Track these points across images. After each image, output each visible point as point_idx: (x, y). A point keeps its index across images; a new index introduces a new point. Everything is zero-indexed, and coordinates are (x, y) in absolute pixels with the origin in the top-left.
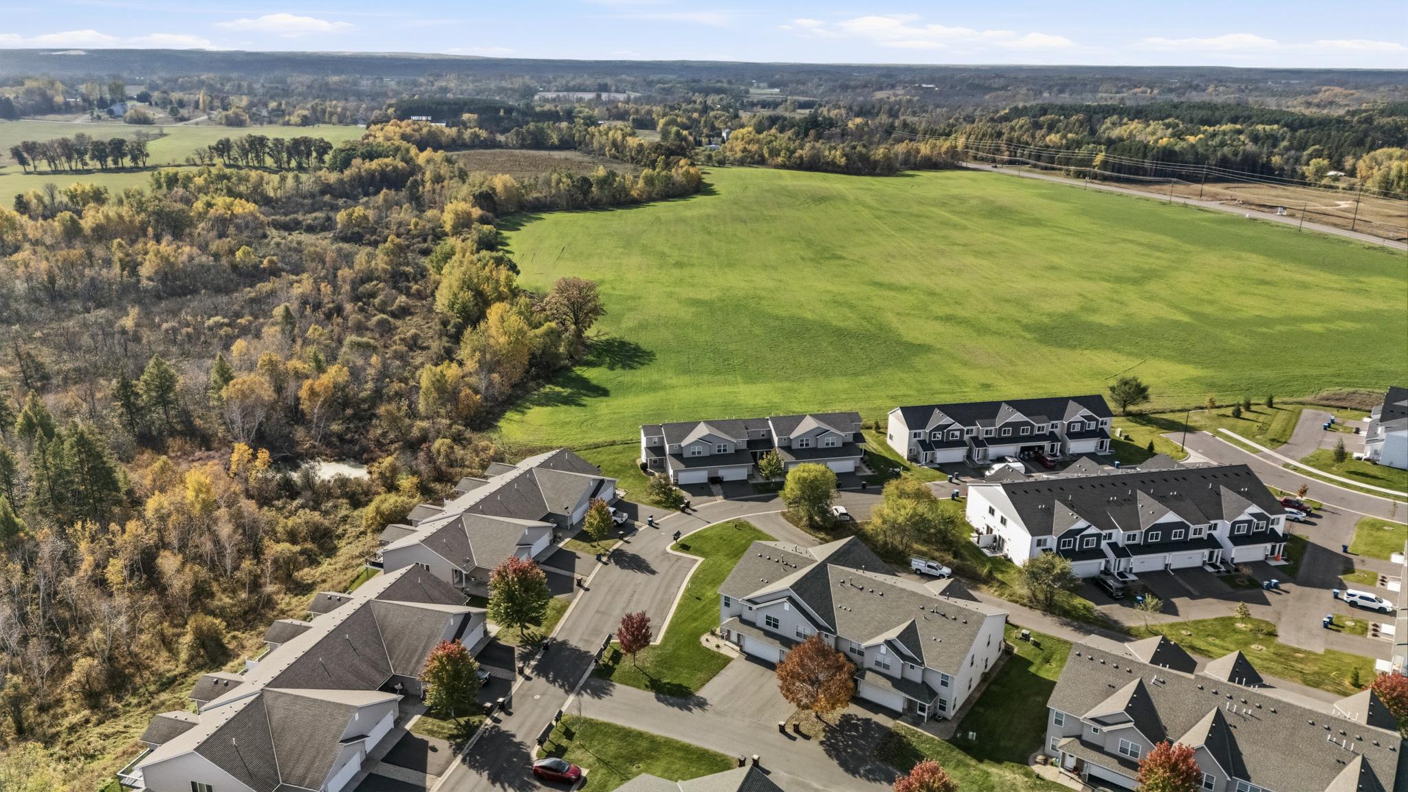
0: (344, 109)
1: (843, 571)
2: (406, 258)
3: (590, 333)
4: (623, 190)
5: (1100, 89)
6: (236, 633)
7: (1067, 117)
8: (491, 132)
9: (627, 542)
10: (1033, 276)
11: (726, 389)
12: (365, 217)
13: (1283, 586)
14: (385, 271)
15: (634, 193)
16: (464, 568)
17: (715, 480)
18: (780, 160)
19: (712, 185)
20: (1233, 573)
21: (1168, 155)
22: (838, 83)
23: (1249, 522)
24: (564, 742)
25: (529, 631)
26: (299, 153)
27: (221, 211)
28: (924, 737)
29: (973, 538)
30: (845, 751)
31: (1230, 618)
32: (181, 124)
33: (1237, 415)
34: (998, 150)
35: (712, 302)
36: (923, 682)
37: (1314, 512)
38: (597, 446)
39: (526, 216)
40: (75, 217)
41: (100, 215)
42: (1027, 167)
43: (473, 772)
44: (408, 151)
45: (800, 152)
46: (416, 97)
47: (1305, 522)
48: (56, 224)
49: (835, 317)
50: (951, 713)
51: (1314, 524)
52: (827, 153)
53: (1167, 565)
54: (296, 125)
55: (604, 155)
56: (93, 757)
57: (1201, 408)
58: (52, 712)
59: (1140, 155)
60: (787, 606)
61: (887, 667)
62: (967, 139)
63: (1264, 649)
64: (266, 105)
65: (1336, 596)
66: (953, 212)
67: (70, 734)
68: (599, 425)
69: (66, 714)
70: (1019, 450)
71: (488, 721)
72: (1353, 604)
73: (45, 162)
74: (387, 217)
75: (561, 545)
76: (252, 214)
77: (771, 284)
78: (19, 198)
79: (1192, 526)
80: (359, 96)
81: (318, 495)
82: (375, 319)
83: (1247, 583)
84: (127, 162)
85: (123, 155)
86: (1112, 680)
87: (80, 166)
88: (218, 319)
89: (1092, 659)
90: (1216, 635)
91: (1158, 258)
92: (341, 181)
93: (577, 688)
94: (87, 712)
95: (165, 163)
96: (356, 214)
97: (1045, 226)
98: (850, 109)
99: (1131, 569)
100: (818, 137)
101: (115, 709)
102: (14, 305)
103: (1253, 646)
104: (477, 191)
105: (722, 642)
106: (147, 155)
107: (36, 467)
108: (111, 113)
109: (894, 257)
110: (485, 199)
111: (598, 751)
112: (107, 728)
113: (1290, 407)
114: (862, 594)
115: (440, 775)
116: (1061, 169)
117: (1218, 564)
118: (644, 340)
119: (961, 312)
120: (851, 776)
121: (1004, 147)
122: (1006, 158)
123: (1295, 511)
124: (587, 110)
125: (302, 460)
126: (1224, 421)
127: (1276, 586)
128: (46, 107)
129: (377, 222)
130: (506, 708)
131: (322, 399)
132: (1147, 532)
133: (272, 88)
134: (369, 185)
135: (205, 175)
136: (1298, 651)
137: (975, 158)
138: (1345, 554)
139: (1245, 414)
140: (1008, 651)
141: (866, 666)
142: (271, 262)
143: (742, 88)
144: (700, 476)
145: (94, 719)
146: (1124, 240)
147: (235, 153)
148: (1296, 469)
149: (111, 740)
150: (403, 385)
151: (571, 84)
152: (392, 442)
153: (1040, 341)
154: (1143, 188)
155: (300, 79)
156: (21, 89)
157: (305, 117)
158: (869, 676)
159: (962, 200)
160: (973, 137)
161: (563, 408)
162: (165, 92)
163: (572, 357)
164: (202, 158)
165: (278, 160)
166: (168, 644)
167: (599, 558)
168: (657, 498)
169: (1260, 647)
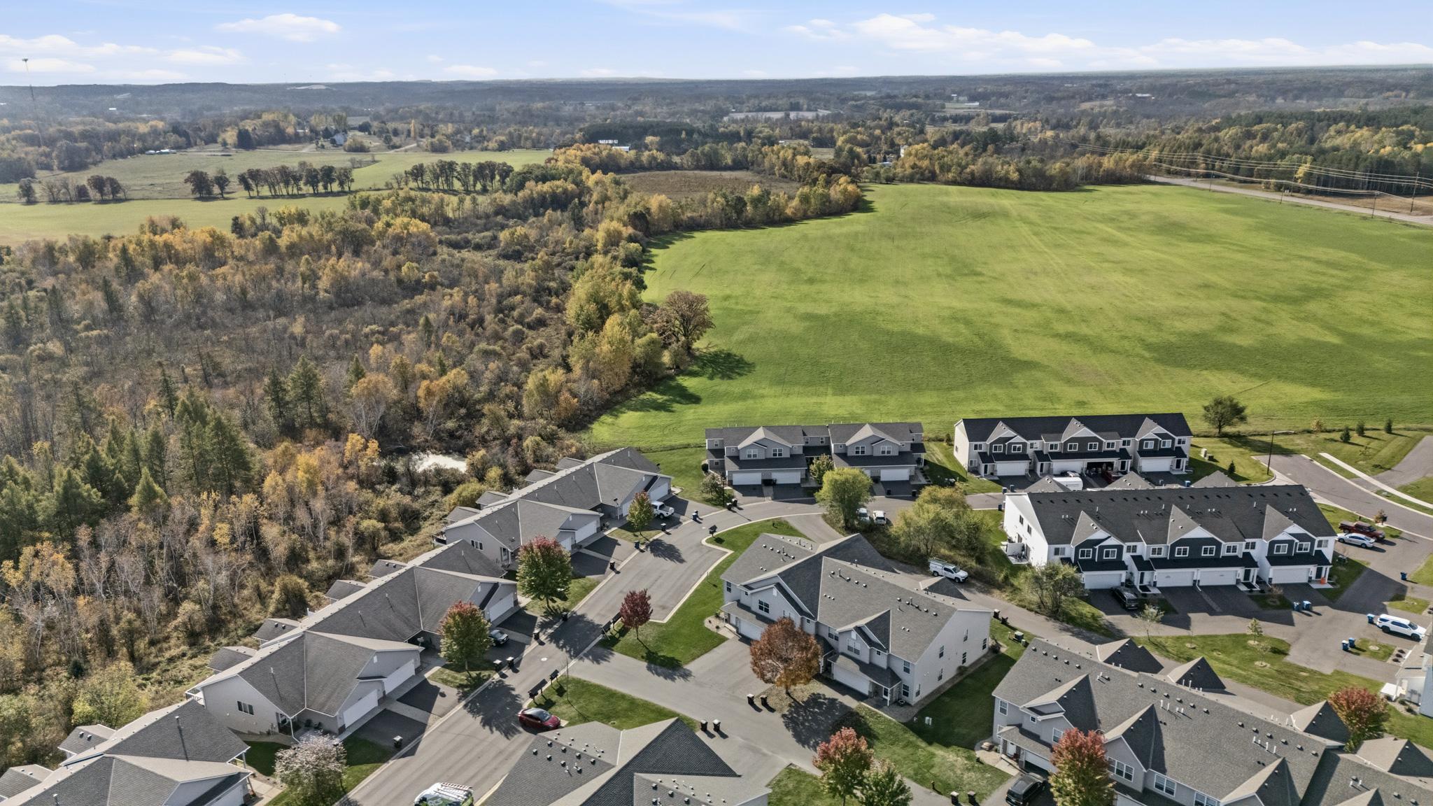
0: (539, 134)
1: (836, 563)
2: (553, 274)
3: (700, 345)
4: (778, 208)
5: (1346, 93)
6: (318, 593)
7: (1285, 126)
8: (668, 155)
9: (668, 533)
10: (1180, 294)
11: (814, 399)
12: (526, 236)
13: (1315, 609)
14: (530, 286)
15: (789, 211)
16: (510, 547)
17: (768, 483)
18: (950, 175)
19: (871, 202)
20: (1267, 593)
21: (1385, 166)
22: (1042, 96)
23: (1290, 543)
24: (555, 698)
25: (555, 605)
26: (484, 177)
27: (399, 230)
28: (883, 718)
29: (1004, 546)
30: (803, 724)
31: (1245, 635)
32: (392, 152)
33: (1346, 439)
34: (1193, 163)
35: (828, 316)
36: (889, 668)
37: (1388, 539)
38: (672, 448)
39: (679, 235)
40: (274, 236)
41: (294, 235)
42: (1223, 181)
43: (470, 716)
44: (580, 173)
45: (972, 167)
46: (608, 121)
47: (1373, 548)
48: (257, 242)
49: (946, 333)
50: (914, 700)
51: (1383, 551)
52: (999, 168)
53: (1195, 581)
54: (494, 150)
55: (774, 174)
56: (180, 683)
57: (1309, 432)
58: (159, 646)
59: (1352, 165)
60: (775, 592)
61: (857, 652)
62: (1161, 151)
63: (1269, 665)
64: (470, 132)
65: (1371, 621)
66: (1120, 229)
67: (168, 664)
68: (681, 429)
69: (170, 648)
70: (1085, 466)
71: (496, 676)
72: (1386, 630)
73: (266, 188)
74: (547, 235)
75: (606, 533)
76: (424, 233)
77: (895, 300)
78: (236, 219)
79: (1223, 543)
80: (558, 121)
81: (413, 481)
82: (511, 329)
83: (1278, 603)
84: (335, 187)
85: (332, 181)
86: (1059, 675)
87: (295, 191)
88: (374, 327)
89: (1046, 654)
90: (1223, 650)
91: (1333, 276)
92: (514, 203)
93: (581, 655)
94: (184, 648)
95: (368, 187)
96: (518, 233)
97: (1217, 242)
98: (1047, 121)
99: (1155, 583)
100: (998, 151)
101: (209, 647)
102: (210, 313)
103: (1257, 663)
104: (632, 211)
105: (722, 624)
106: (352, 181)
107: (183, 447)
108: (333, 142)
109: (1035, 273)
110: (640, 219)
111: (581, 708)
112: (198, 661)
113: (1410, 434)
114: (848, 585)
115: (441, 716)
116: (1260, 183)
117: (1254, 583)
118: (748, 354)
119: (1084, 330)
120: (800, 746)
121: (1200, 160)
122: (1201, 171)
123: (1362, 536)
124: (767, 130)
125: (414, 452)
126: (1330, 445)
127: (1308, 608)
128: (278, 137)
129: (537, 241)
130: (513, 667)
131: (437, 398)
132: (1173, 546)
133: (480, 116)
134: (538, 205)
135: (393, 198)
136: (1304, 670)
137: (1169, 172)
138: (1403, 582)
139: (1355, 438)
140: (995, 649)
141: (840, 650)
142: (432, 277)
143: (938, 102)
144: (754, 477)
145: (189, 653)
146: (1301, 257)
147: (427, 177)
148: (1389, 496)
149: (199, 671)
150: (516, 389)
151: (764, 104)
152: (495, 439)
153: (1157, 360)
154: (1350, 202)
155: (507, 107)
156: (258, 122)
157: (502, 142)
158: (841, 659)
159: (1132, 215)
160: (1167, 149)
161: (653, 413)
162: (383, 122)
163: (678, 367)
164: (399, 183)
165: (465, 184)
166: (262, 598)
167: (637, 546)
168: (709, 496)
169: (1264, 664)
